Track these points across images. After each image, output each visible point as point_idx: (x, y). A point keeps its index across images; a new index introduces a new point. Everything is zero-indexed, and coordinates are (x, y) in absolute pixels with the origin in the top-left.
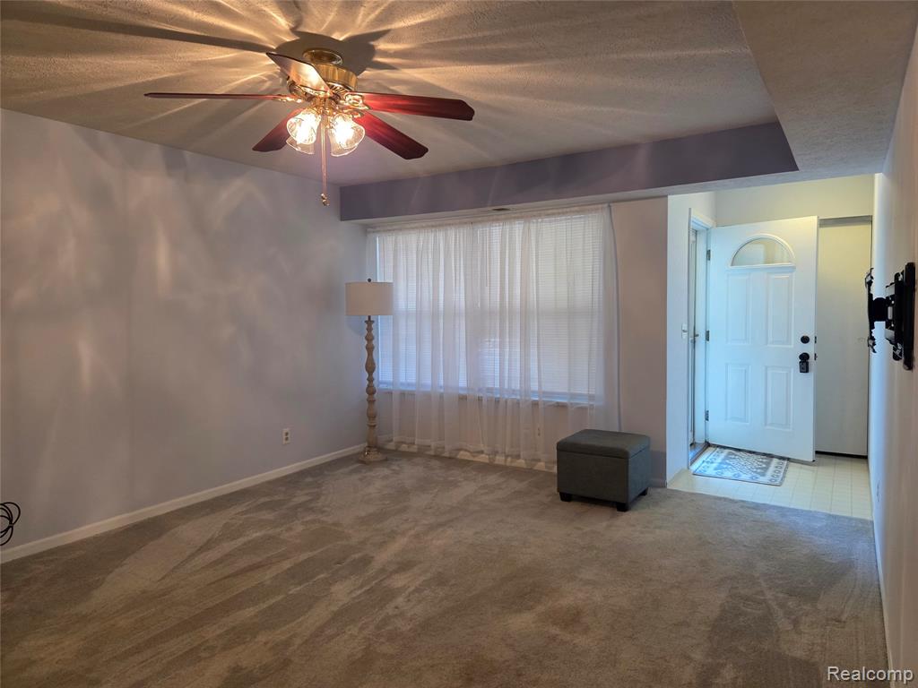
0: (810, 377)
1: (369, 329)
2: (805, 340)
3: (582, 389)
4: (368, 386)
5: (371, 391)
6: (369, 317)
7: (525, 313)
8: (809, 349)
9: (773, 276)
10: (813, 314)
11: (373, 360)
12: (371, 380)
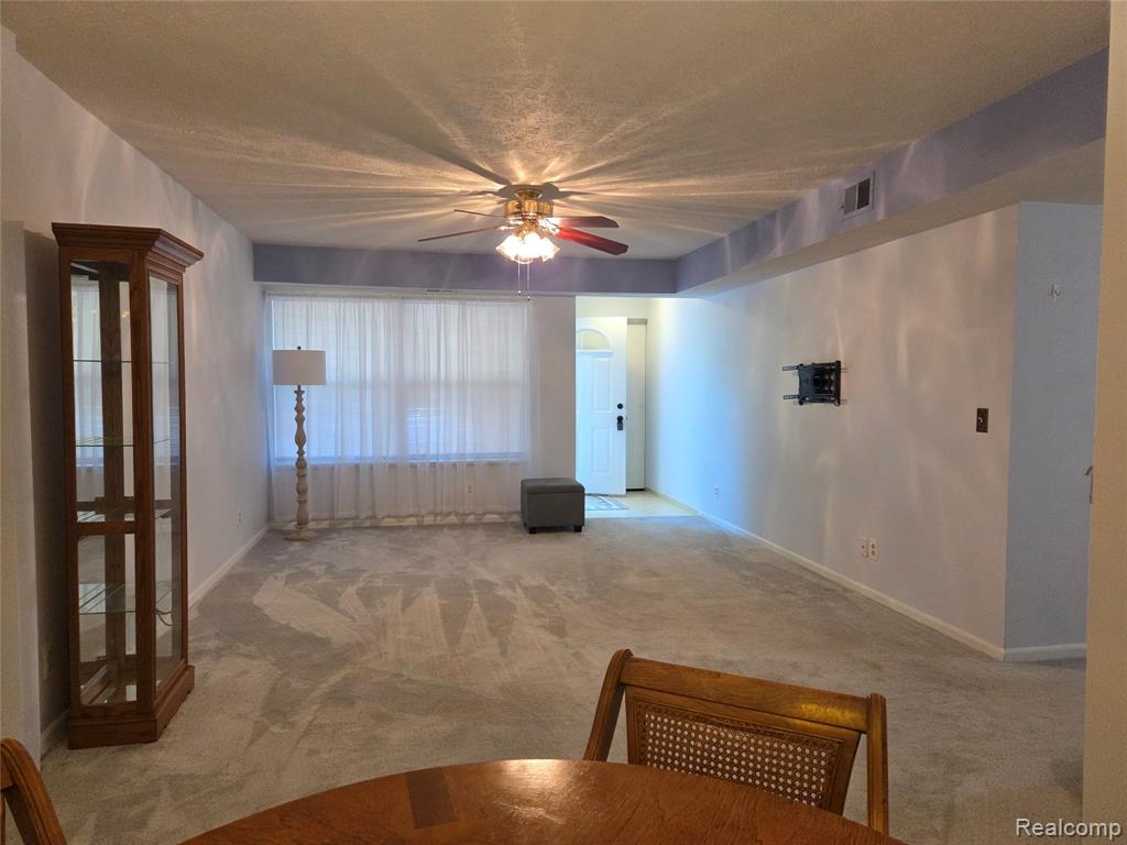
0: (624, 431)
1: (299, 400)
2: (620, 406)
3: (515, 449)
4: (299, 460)
5: (301, 463)
6: (299, 387)
7: (462, 384)
8: (622, 413)
9: (598, 359)
10: (625, 389)
11: (303, 432)
12: (301, 453)
